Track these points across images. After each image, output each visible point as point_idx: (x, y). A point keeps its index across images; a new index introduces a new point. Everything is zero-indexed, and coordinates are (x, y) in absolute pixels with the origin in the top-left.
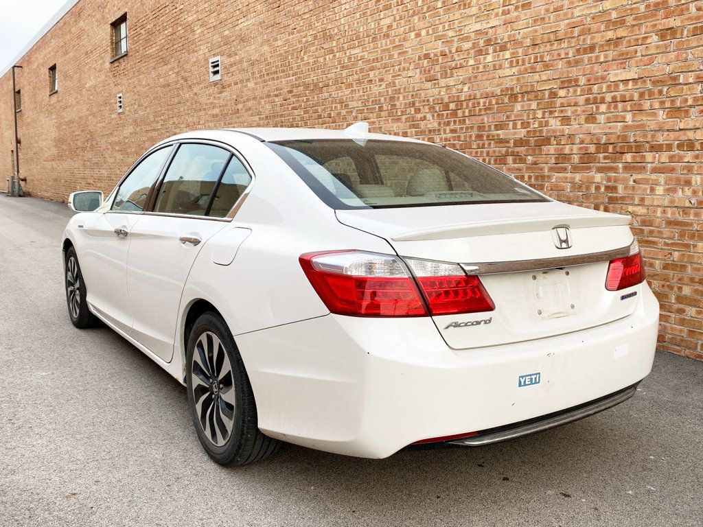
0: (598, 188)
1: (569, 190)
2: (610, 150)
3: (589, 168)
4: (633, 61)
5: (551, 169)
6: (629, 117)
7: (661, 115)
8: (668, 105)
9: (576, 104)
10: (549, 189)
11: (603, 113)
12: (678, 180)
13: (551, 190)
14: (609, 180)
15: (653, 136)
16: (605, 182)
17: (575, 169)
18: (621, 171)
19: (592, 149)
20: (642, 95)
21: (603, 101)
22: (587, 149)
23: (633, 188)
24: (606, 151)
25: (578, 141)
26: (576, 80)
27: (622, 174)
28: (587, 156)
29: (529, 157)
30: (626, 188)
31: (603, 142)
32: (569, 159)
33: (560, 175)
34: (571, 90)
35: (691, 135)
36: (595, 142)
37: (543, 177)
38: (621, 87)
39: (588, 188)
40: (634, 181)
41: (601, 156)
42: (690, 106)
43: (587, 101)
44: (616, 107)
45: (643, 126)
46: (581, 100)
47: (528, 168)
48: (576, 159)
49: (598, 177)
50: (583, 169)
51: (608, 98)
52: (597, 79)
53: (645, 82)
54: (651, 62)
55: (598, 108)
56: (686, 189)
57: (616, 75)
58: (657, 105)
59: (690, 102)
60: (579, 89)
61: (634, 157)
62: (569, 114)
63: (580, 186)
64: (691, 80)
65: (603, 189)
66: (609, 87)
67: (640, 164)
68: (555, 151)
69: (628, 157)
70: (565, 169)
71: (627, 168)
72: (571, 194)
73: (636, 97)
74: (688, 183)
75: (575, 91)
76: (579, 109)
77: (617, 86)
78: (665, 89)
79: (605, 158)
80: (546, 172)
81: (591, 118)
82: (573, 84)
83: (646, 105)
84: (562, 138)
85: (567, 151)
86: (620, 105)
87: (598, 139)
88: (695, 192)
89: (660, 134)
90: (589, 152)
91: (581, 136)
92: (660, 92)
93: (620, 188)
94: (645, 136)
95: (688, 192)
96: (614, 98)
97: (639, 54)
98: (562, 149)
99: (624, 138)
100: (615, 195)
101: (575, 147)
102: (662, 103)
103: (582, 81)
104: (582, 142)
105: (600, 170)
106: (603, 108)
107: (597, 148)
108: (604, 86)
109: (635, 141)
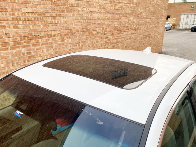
0: (24, 54)
1: (11, 57)
2: (26, 39)
3: (19, 47)
4: (30, 5)
6: (31, 27)
7: (42, 27)
8: (43, 23)
9: (7, 20)
11: (21, 24)
12: (49, 46)
13: (2, 59)
14: (28, 50)
15: (40, 33)
16: (26, 51)
17: (12, 48)
18: (31, 46)
19: (19, 39)
20: (35, 18)
21: (20, 19)
22: (16, 39)
23: (37, 51)
24: (24, 39)
25: (11, 36)
26: (6, 9)
27: (32, 47)
28: (16, 42)
30: (34, 52)
31: (23, 36)
32: (9, 44)
33: (5, 52)
34: (4, 13)
35: (50, 33)
36: (19, 36)
38: (27, 15)
39: (20, 55)
40: (37, 49)
41: (23, 41)
42: (49, 24)
43: (13, 19)
44: (26, 22)
45: (36, 30)
46: (10, 18)
48: (12, 44)
49: (23, 50)
50: (16, 48)
51: (22, 18)
52: (16, 10)
53: (35, 14)
54: (36, 7)
55: (18, 22)
56: (51, 49)
57: (24, 9)
58: (40, 23)
59: (49, 22)
60: (8, 13)
61: (35, 41)
62: (5, 24)
63: (16, 55)
64: (49, 15)
65: (26, 54)
66: (22, 14)
67: (37, 43)
69: (33, 41)
70: (7, 49)
71: (34, 45)
72: (13, 59)
73: (33, 19)
74: (52, 47)
75: (6, 14)
76: (9, 22)
77: (25, 14)
78: (42, 17)
79: (25, 42)
81: (16, 26)
82: (5, 10)
83: (37, 22)
84: (3, 35)
85: (7, 41)
86: (27, 22)
88: (54, 49)
89: (42, 32)
90: (18, 40)
91: (12, 34)
92: (40, 18)
93: (32, 52)
94: (38, 33)
95: (52, 50)
96: (25, 19)
97: (31, 3)
98: (4, 40)
99: (31, 34)
100: (31, 55)
102: (42, 22)
103: (9, 10)
104: (13, 37)
105: (24, 47)
106: (21, 22)
107: (20, 38)
108: (20, 13)
109: (35, 35)
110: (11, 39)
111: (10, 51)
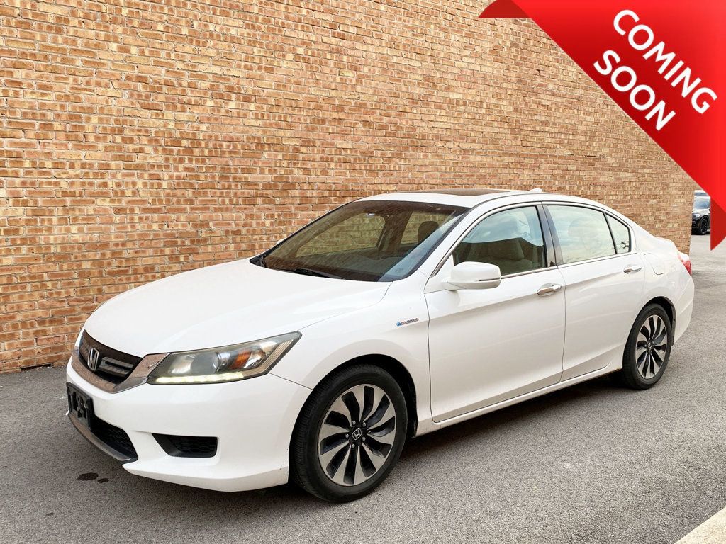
2: (338, 195)
3: (325, 207)
4: (349, 137)
5: (297, 209)
6: (348, 174)
7: (365, 175)
8: (368, 168)
9: (314, 160)
10: (296, 224)
11: (332, 169)
15: (362, 187)
17: (315, 208)
19: (326, 193)
20: (355, 160)
21: (332, 160)
22: (322, 193)
24: (335, 195)
25: (316, 187)
26: (314, 142)
28: (322, 198)
29: (278, 199)
31: (333, 189)
32: (311, 201)
33: (304, 213)
34: (311, 149)
35: (379, 187)
36: (328, 188)
37: (291, 215)
38: (343, 153)
41: (332, 198)
42: (378, 170)
43: (322, 158)
44: (340, 166)
45: (356, 180)
46: (318, 157)
47: (277, 208)
48: (315, 201)
50: (321, 208)
51: (336, 159)
52: (328, 144)
53: (356, 152)
54: (359, 140)
55: (329, 165)
57: (340, 144)
58: (363, 168)
59: (379, 168)
60: (316, 149)
62: (309, 166)
64: (379, 155)
66: (336, 151)
68: (299, 193)
69: (349, 200)
70: (308, 208)
73: (352, 160)
75: (313, 150)
76: (316, 163)
77: (340, 151)
78: (367, 158)
79: (335, 200)
80: (293, 211)
81: (325, 172)
82: (312, 144)
83: (358, 167)
84: (305, 185)
85: (309, 194)
86: (343, 165)
87: (330, 187)
89: (365, 185)
90: (325, 196)
91: (318, 184)
92: (365, 160)
94: (358, 186)
96: (340, 159)
97: (352, 133)
98: (305, 193)
99: (346, 188)
101: (315, 192)
102: (366, 166)
103: (318, 144)
104: (319, 189)
106: (333, 165)
107: (329, 193)
108: (333, 150)
109: (352, 190)
110: (315, 193)
111: (311, 212)
